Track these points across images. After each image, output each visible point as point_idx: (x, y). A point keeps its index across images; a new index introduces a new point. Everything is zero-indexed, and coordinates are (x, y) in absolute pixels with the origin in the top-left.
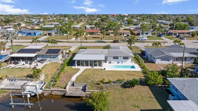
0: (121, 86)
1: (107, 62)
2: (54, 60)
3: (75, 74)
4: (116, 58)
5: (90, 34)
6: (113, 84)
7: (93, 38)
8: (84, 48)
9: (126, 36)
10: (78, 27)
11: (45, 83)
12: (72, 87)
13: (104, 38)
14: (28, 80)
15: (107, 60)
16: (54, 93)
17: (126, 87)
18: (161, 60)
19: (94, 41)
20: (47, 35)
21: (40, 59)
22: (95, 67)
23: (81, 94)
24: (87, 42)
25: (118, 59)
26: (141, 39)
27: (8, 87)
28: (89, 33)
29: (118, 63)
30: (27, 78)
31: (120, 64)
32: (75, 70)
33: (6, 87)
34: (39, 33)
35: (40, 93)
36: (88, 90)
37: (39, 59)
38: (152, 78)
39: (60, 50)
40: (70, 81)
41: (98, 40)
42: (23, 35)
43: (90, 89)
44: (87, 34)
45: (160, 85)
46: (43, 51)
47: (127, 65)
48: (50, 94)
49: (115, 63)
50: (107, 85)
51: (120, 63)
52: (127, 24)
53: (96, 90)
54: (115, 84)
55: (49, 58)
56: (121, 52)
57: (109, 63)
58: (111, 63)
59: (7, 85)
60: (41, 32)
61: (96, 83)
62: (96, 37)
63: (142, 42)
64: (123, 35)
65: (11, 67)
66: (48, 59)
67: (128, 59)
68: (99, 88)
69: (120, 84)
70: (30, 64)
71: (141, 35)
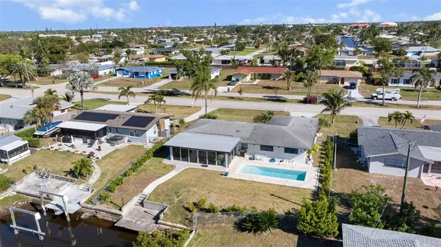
0: (235, 223)
1: (247, 156)
2: (136, 141)
3: (160, 177)
4: (267, 148)
5: (262, 78)
6: (220, 214)
7: (264, 87)
8: (209, 118)
9: (349, 85)
10: (245, 60)
11: (93, 190)
12: (140, 207)
13: (288, 89)
14: (67, 180)
15: (246, 152)
16: (100, 216)
17: (243, 230)
18: (386, 165)
19: (260, 96)
20: (170, 77)
21: (113, 135)
22: (211, 167)
23: (147, 227)
24: (241, 99)
25: (272, 150)
26: (381, 96)
27: (28, 191)
28: (259, 75)
29: (273, 160)
30: (66, 176)
31: (276, 165)
32: (164, 168)
33: (26, 189)
34: (155, 73)
35: (72, 212)
36: (163, 220)
37: (110, 135)
38: (308, 218)
39: (154, 118)
40: (140, 195)
41: (272, 94)
42: (125, 76)
43: (168, 220)
44: (255, 79)
45: (333, 239)
46: (121, 119)
47: (290, 169)
48: (94, 216)
49: (263, 160)
50: (207, 216)
51: (277, 161)
52: (374, 52)
53: (180, 223)
54: (225, 216)
55: (128, 134)
56: (285, 134)
57: (250, 159)
58: (254, 159)
59: (29, 186)
60: (160, 71)
61: (186, 206)
62: (272, 86)
63: (381, 105)
64: (342, 83)
65: (54, 149)
66: (127, 138)
67: (297, 153)
68: (187, 219)
69: (236, 219)
70: (91, 145)
71: (390, 85)
